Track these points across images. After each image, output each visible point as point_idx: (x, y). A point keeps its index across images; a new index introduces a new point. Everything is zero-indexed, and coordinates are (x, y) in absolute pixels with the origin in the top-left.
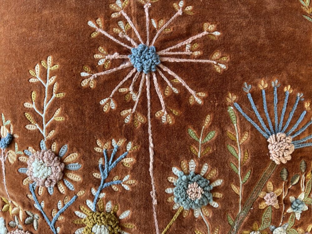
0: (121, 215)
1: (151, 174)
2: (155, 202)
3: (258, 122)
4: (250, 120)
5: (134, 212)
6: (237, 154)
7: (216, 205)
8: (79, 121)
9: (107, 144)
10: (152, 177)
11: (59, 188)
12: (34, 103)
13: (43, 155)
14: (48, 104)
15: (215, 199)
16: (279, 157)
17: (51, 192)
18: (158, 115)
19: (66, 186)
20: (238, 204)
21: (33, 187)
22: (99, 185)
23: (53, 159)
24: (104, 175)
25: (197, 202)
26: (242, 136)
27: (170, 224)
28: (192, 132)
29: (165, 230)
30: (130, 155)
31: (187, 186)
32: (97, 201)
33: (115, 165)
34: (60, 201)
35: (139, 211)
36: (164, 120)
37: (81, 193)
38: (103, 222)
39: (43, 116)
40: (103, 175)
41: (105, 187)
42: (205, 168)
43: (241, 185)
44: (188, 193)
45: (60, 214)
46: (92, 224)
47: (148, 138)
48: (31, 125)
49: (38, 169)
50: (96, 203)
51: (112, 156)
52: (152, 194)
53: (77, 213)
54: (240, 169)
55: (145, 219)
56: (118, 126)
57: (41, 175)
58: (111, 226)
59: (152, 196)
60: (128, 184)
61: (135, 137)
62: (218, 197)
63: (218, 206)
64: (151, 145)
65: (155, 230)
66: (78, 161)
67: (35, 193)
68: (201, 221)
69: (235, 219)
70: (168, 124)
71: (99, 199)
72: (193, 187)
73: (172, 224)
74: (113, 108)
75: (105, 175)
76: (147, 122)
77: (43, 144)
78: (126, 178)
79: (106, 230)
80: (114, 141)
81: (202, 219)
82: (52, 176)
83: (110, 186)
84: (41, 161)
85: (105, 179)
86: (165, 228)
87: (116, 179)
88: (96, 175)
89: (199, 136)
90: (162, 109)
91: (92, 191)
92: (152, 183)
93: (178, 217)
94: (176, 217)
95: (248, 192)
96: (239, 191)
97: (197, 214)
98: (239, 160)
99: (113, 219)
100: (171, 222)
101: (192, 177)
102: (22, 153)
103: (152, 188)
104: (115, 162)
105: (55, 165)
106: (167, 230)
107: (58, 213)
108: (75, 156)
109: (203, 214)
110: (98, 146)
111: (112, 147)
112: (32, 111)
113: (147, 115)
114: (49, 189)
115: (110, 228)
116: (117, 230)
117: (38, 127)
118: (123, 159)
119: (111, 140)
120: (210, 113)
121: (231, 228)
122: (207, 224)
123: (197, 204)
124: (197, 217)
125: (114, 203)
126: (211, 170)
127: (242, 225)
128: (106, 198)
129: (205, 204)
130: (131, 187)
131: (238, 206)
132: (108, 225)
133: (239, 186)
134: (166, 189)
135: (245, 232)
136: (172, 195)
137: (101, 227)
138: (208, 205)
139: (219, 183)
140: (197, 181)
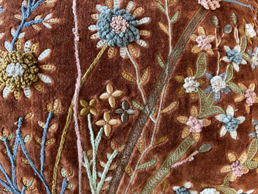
0: (40, 56)
1: (74, 12)
2: (77, 39)
5: (54, 50)
7: (144, 44)
10: (75, 15)
15: (142, 38)
22: (20, 24)
25: (121, 35)
27: (94, 64)
29: (88, 70)
31: (111, 19)
32: (16, 41)
33: (38, 5)
35: (60, 49)
37: (0, 36)
38: (18, 59)
40: (25, 15)
41: (25, 27)
42: (131, 5)
43: (169, 24)
44: (111, 26)
46: (6, 63)
50: (14, 43)
52: (74, 31)
54: (168, 8)
55: (66, 58)
58: (27, 65)
59: (74, 32)
60: (49, 23)
62: (146, 35)
63: (146, 45)
65: (77, 71)
66: (2, 4)
68: (128, 61)
69: (165, 60)
71: (17, 39)
72: (117, 20)
73: (96, 64)
75: (26, 16)
78: (49, 16)
79: (22, 68)
81: (129, 59)
83: (31, 25)
85: (26, 19)
86: (88, 69)
87: (38, 18)
88: (17, 16)
91: (12, 32)
92: (75, 21)
93: (102, 56)
94: (100, 56)
95: (177, 32)
96: (168, 31)
97: (124, 53)
99: (31, 58)
100: (94, 62)
101: (117, 11)
103: (74, 25)
104: (37, 3)
106: (91, 71)
109: (130, 53)
115: (25, 66)
116: (34, 70)
121: (162, 70)
122: (135, 65)
123: (122, 38)
124: (123, 57)
125: (34, 42)
126: (137, 7)
127: (175, 68)
128: (25, 37)
129: (131, 40)
130: (53, 25)
131: (168, 45)
132: (24, 63)
133: (168, 25)
134: (89, 25)
135: (179, 78)
136: (96, 32)
137: (15, 65)
138: (134, 43)
139: (146, 20)
140: (122, 15)
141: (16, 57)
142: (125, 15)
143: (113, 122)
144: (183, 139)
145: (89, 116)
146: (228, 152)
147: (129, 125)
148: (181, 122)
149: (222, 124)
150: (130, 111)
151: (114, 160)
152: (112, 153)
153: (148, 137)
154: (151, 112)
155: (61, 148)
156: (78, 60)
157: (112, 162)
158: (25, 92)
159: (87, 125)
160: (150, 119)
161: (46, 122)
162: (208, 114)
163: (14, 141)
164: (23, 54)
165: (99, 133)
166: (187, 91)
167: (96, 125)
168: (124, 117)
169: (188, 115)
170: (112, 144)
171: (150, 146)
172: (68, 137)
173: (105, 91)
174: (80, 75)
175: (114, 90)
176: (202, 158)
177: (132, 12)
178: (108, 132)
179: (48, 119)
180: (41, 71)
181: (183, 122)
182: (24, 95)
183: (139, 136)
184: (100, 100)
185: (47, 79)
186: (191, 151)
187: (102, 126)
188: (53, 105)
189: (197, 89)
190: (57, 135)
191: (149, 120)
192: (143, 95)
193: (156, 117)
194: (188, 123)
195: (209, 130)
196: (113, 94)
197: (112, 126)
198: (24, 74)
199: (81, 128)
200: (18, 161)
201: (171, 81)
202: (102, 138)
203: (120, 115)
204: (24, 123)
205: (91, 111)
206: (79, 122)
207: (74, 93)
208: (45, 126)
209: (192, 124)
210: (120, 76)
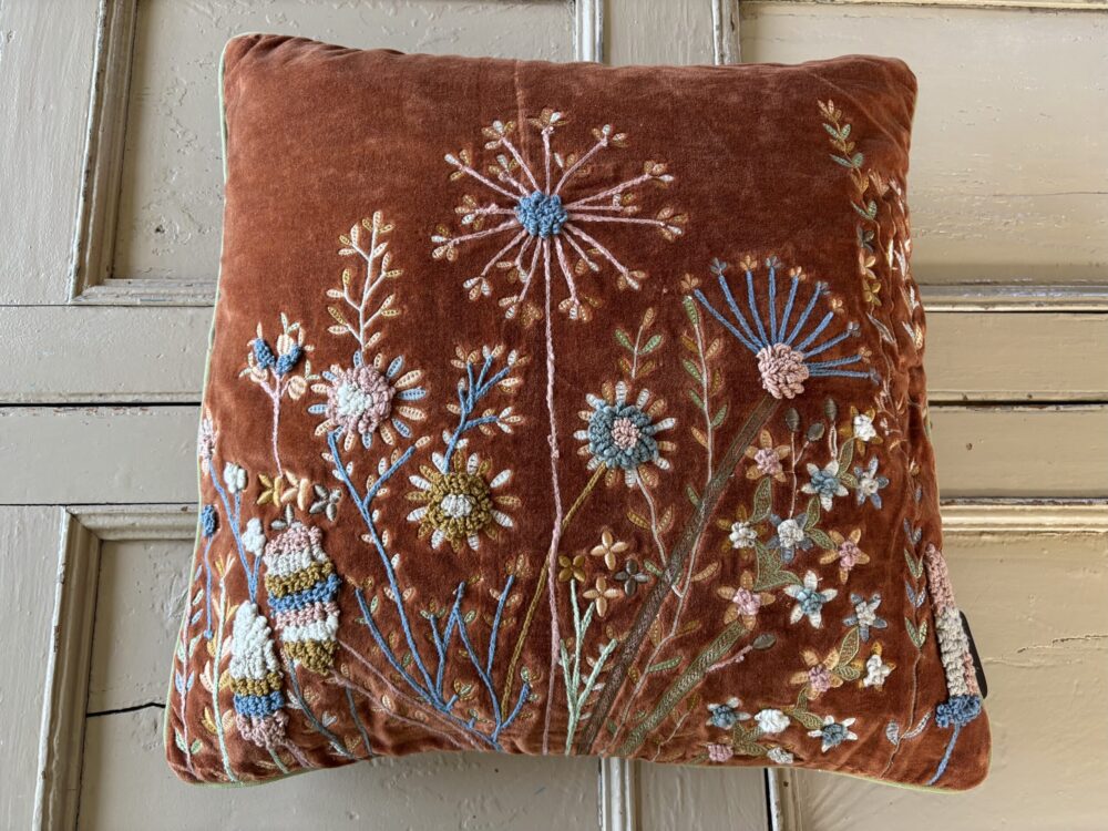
0: (495, 480)
1: (549, 406)
2: (555, 454)
3: (736, 324)
4: (722, 319)
5: (518, 472)
6: (701, 375)
7: (664, 464)
8: (428, 315)
9: (473, 357)
10: (551, 411)
11: (383, 435)
12: (346, 288)
13: (358, 374)
14: (372, 289)
15: (663, 454)
16: (778, 383)
17: (368, 443)
18: (563, 306)
19: (395, 429)
20: (706, 465)
21: (335, 438)
22: (458, 424)
23: (377, 379)
24: (467, 406)
25: (629, 452)
26: (707, 347)
27: (582, 497)
28: (622, 336)
29: (573, 508)
30: (513, 373)
31: (612, 425)
32: (452, 454)
33: (487, 390)
34: (383, 459)
35: (528, 470)
36: (574, 315)
37: (423, 442)
38: (462, 487)
39: (361, 309)
41: (468, 429)
42: (644, 396)
43: (709, 429)
44: (613, 436)
45: (382, 483)
46: (442, 493)
47: (545, 345)
48: (337, 328)
49: (348, 398)
50: (450, 458)
51: (482, 374)
52: (551, 441)
53: (414, 479)
54: (708, 401)
55: (537, 486)
56: (493, 323)
57: (353, 408)
58: (476, 498)
59: (550, 443)
60: (508, 423)
61: (524, 341)
62: (669, 449)
63: (668, 466)
64: (551, 356)
65: (555, 508)
66: (421, 383)
67: (337, 448)
68: (637, 493)
69: (701, 493)
70: (580, 320)
71: (455, 450)
72: (622, 426)
73: (586, 498)
74: (486, 293)
76: (544, 318)
77: (359, 357)
78: (507, 412)
79: (468, 503)
80: (486, 349)
81: (640, 490)
82: (373, 410)
83: (477, 426)
84: (355, 384)
85: (468, 415)
86: (573, 505)
87: (488, 414)
88: (452, 408)
89: (635, 341)
90: (570, 296)
91: (444, 436)
92: (551, 422)
93: (596, 484)
94: (593, 485)
95: (723, 444)
96: (707, 441)
97: (632, 479)
98: (705, 385)
99: (480, 485)
100: (583, 494)
101: (621, 409)
102: (319, 377)
103: (550, 429)
104: (486, 385)
105: (379, 390)
106: (577, 509)
107: (379, 481)
108: (415, 376)
109: (641, 480)
110: (458, 358)
111: (483, 360)
112: (342, 302)
113: (543, 305)
114: (363, 438)
115: (474, 501)
116: (486, 504)
117: (351, 329)
118: (500, 380)
119: (481, 347)
120: (652, 304)
121: (694, 509)
122: (649, 501)
123: (630, 457)
124: (631, 486)
125: (483, 458)
126: (655, 399)
127: (716, 506)
128: (468, 448)
129: (645, 459)
130: (515, 427)
131: (706, 468)
132: (471, 495)
133: (706, 431)
134: (574, 431)
135: (722, 523)
136: (587, 442)
137: (457, 498)
138: (650, 464)
139: (669, 424)
140: (630, 416)
141: (459, 484)
142: (635, 417)
143: (611, 593)
144: (726, 626)
145: (572, 582)
146: (803, 649)
147: (638, 599)
148: (723, 596)
149: (795, 602)
150: (640, 577)
151: (611, 656)
152: (607, 644)
153: (669, 619)
154: (674, 580)
155: (524, 633)
156: (556, 489)
157: (608, 658)
158: (469, 541)
159: (570, 598)
160: (674, 593)
161: (503, 591)
162: (771, 585)
163: (447, 620)
164: (469, 480)
165: (588, 611)
166: (736, 546)
167: (584, 598)
168: (629, 586)
169: (736, 585)
170: (609, 630)
171: (672, 635)
172: (537, 615)
173: (600, 542)
174: (559, 515)
175: (615, 541)
176: (759, 658)
177: (645, 409)
178: (602, 609)
179: (507, 586)
180: (497, 507)
181: (727, 597)
182: (468, 544)
183: (654, 618)
184: (591, 557)
185: (506, 521)
186: (739, 646)
187: (594, 600)
188: (516, 563)
189: (753, 543)
190: (520, 613)
191: (670, 593)
192: (661, 551)
193: (682, 588)
194: (735, 599)
195: (772, 612)
196: (612, 548)
197: (608, 600)
198: (471, 512)
199: (560, 602)
200: (451, 653)
201: (709, 528)
202: (593, 619)
203: (623, 582)
204: (467, 592)
205: (576, 575)
206: (556, 592)
207: (550, 545)
208: (501, 598)
209: (741, 601)
210: (624, 518)
